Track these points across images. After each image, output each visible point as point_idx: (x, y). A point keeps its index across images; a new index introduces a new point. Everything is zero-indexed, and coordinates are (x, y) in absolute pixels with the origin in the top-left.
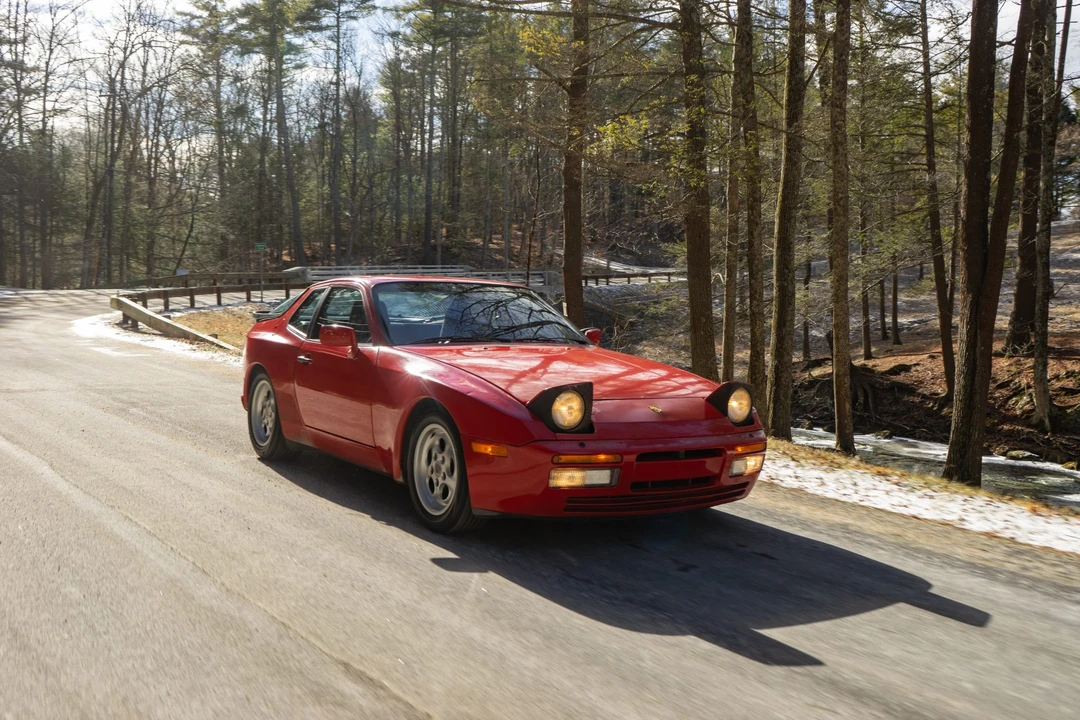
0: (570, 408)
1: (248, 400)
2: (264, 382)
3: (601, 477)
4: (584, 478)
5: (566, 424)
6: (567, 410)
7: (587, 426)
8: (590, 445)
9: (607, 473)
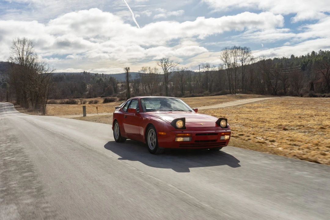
0: (180, 123)
1: (113, 128)
2: (117, 123)
3: (188, 139)
4: (183, 139)
5: (179, 127)
6: (180, 124)
7: (184, 128)
8: (184, 132)
9: (189, 138)
